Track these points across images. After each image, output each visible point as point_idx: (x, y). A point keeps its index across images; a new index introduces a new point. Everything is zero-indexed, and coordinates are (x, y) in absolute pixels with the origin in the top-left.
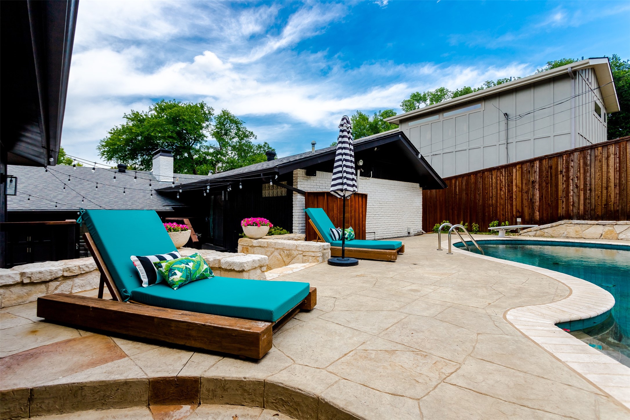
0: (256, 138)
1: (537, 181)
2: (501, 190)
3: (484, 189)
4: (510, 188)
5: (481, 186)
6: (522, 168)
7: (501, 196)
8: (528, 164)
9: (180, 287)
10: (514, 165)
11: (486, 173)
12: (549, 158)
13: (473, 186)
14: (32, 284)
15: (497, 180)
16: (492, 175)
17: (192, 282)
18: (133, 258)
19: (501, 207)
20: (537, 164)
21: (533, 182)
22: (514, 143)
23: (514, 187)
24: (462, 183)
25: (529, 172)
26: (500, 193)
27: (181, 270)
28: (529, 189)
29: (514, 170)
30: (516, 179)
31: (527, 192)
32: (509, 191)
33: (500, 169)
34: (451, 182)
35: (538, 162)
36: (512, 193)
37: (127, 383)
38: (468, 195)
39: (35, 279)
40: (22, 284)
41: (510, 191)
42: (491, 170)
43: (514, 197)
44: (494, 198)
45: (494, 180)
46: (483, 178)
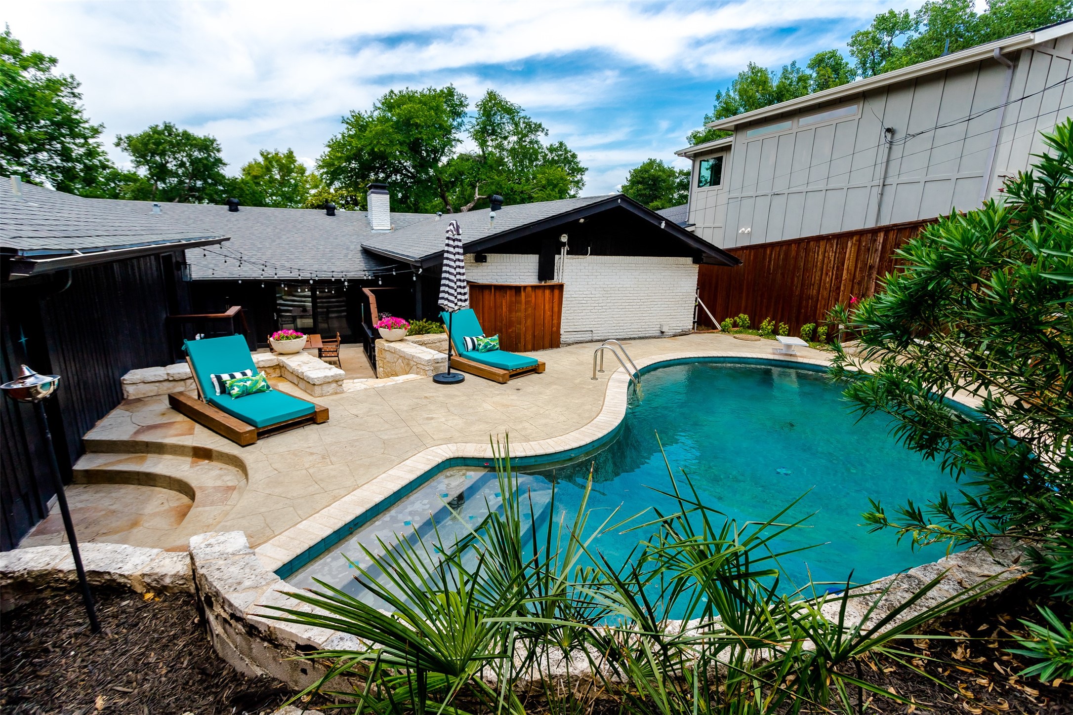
0: (547, 134)
1: (876, 266)
2: (827, 274)
3: (805, 269)
4: (839, 273)
5: (802, 264)
6: (860, 241)
7: (825, 284)
8: (870, 235)
9: (237, 397)
10: (850, 235)
11: (812, 243)
12: (898, 229)
13: (792, 262)
14: (174, 380)
15: (824, 256)
16: (819, 247)
17: (249, 394)
18: (212, 376)
19: (823, 302)
20: (881, 238)
21: (871, 267)
22: (894, 186)
23: (845, 272)
24: (779, 255)
25: (869, 250)
26: (825, 280)
27: (238, 387)
28: (863, 278)
29: (850, 244)
30: (849, 259)
31: (859, 283)
32: (836, 278)
33: (830, 239)
34: (765, 252)
35: (882, 234)
36: (841, 282)
37: (183, 447)
38: (784, 277)
39: (176, 377)
40: (168, 380)
41: (839, 277)
42: (818, 239)
43: (842, 288)
44: (816, 286)
45: (820, 257)
46: (807, 250)
